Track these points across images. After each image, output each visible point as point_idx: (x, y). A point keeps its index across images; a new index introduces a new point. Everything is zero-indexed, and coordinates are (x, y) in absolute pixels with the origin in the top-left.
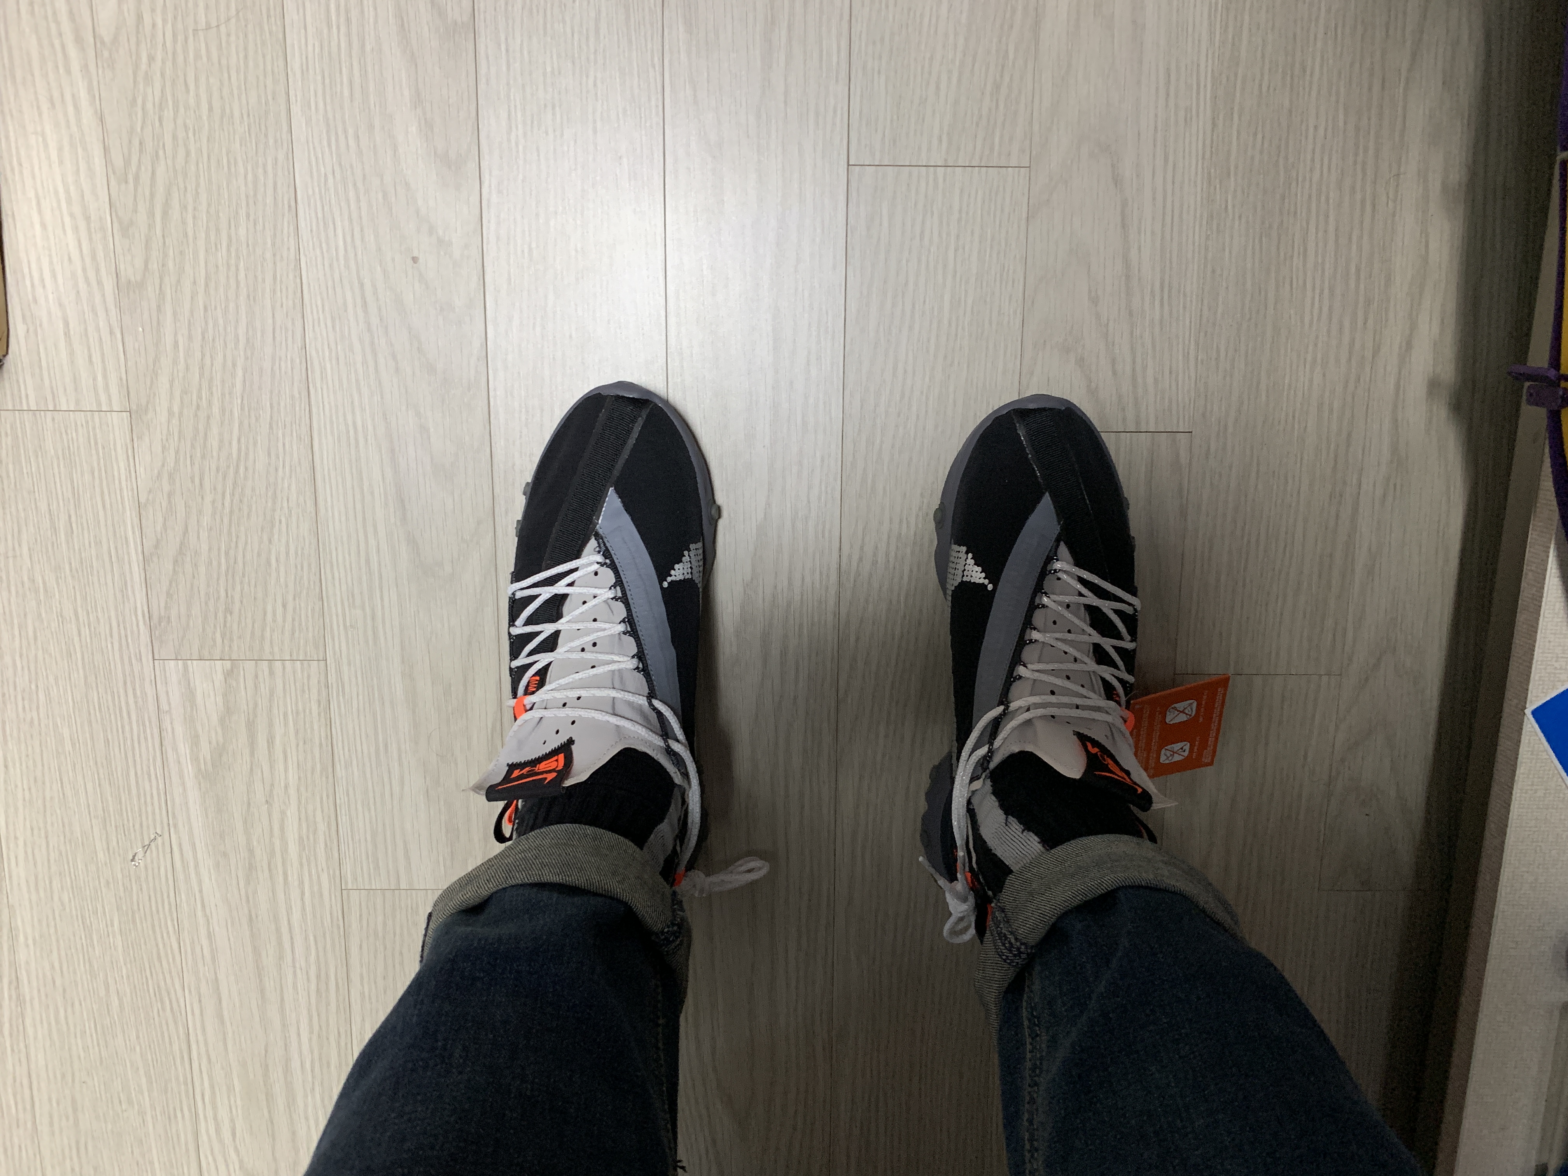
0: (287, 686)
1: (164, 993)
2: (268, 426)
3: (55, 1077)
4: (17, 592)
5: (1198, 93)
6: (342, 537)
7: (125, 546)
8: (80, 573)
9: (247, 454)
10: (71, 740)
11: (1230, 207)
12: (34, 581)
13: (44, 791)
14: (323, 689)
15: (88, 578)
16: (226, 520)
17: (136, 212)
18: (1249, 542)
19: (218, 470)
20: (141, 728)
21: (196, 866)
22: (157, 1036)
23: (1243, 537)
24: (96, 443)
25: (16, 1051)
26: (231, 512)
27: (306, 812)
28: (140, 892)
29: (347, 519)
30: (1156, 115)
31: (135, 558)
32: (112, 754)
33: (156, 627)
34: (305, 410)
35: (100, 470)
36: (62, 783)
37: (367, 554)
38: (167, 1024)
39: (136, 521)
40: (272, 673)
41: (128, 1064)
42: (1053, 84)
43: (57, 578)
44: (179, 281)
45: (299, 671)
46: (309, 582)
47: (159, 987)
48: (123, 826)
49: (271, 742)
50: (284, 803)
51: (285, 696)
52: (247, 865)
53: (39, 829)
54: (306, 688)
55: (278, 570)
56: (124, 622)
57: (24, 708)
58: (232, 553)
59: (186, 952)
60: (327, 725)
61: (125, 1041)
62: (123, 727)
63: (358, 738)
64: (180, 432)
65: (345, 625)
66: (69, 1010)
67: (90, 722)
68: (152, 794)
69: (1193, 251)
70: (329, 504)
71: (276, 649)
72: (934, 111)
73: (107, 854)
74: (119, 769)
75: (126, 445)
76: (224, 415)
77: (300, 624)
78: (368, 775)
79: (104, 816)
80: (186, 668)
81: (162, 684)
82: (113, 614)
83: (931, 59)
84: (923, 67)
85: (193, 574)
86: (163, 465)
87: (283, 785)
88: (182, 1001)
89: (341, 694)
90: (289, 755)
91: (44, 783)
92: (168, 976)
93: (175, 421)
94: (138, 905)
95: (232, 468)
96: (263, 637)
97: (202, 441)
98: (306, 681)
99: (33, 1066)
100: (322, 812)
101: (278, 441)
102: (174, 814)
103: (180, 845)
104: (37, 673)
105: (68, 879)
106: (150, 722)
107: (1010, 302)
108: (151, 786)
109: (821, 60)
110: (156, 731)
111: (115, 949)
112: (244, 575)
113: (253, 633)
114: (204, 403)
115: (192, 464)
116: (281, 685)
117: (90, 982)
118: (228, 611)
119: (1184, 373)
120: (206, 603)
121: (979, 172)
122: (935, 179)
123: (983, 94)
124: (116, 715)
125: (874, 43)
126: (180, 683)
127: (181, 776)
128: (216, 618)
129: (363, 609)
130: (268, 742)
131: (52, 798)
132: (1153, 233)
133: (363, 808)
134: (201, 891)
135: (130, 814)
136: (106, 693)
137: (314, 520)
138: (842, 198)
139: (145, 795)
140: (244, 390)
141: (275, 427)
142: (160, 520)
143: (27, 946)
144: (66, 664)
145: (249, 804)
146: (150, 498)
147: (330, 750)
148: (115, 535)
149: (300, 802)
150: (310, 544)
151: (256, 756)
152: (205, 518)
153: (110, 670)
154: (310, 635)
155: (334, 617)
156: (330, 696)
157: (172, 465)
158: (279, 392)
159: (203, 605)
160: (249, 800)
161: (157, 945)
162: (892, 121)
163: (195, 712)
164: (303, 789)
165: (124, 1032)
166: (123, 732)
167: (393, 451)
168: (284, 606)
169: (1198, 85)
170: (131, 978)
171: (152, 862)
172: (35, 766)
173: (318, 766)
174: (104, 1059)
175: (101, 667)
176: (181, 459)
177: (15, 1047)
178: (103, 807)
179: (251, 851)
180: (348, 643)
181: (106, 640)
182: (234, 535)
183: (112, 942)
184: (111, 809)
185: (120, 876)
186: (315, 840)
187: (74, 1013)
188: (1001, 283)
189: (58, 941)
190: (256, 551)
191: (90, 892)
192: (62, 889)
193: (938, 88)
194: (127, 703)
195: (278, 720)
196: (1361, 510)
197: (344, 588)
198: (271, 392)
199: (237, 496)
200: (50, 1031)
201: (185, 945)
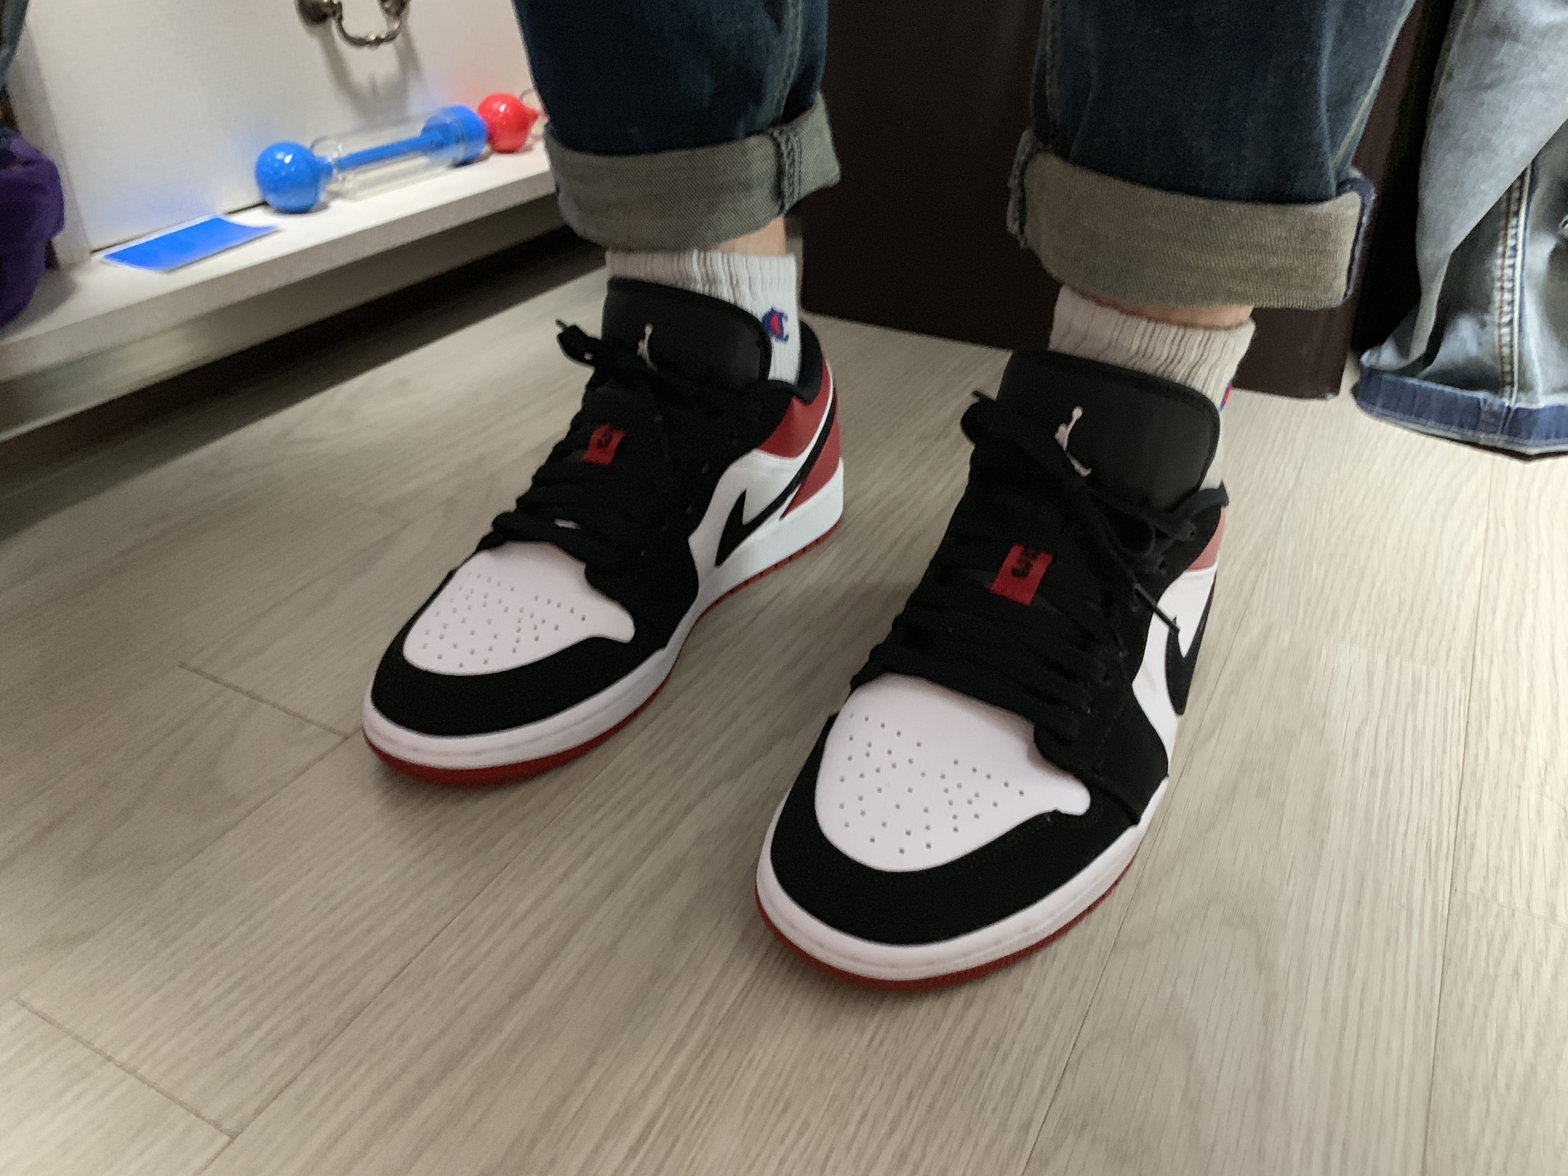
14: (1463, 860)
54: (1492, 870)
60: (1465, 822)
65: (1410, 912)
98: (1492, 878)
100: (1488, 748)
133: (1424, 729)
154: (1473, 924)
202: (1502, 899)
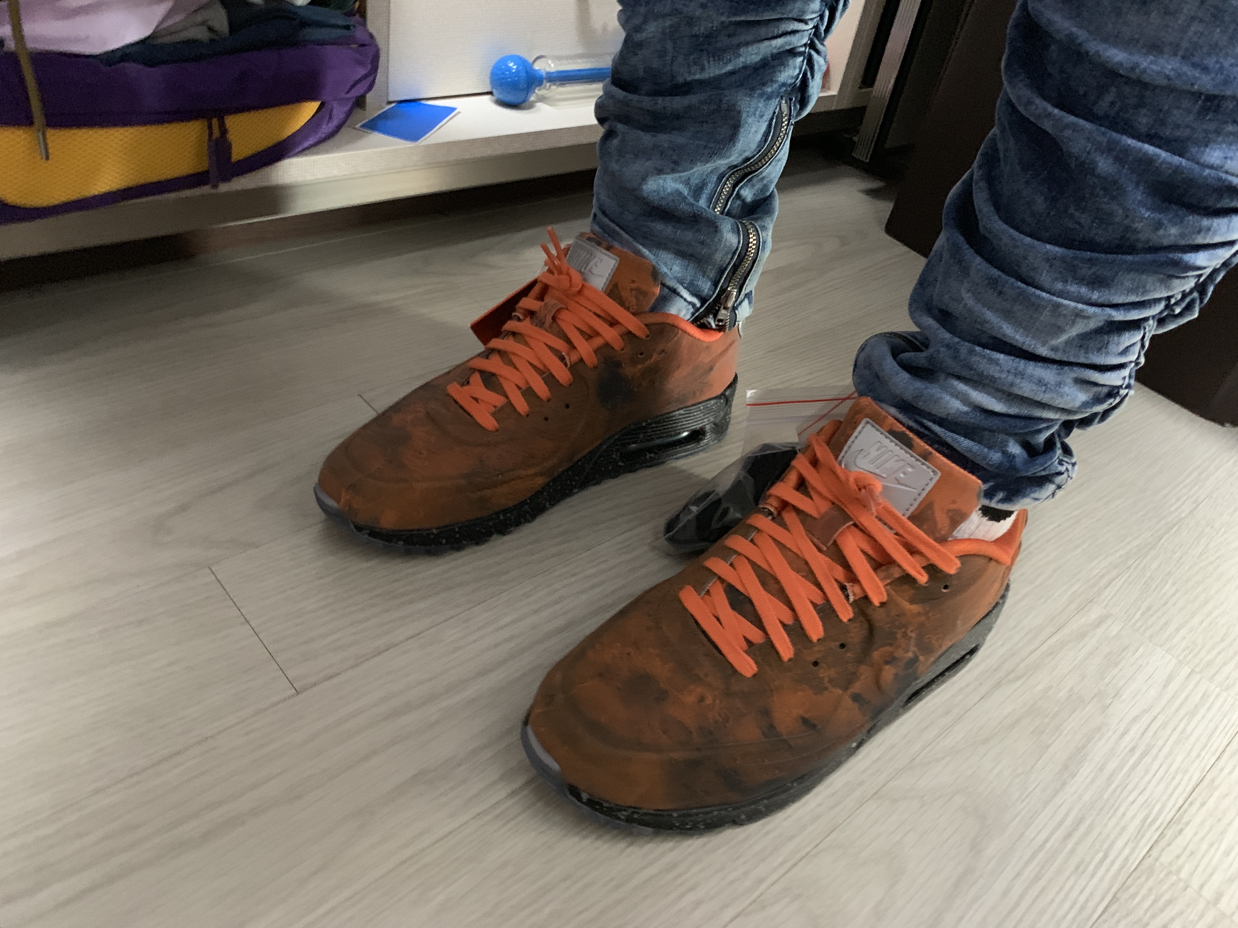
14: (1167, 837)
54: (1187, 852)
60: (1185, 812)
65: (1105, 856)
77: (1155, 901)
98: (1183, 858)
133: (1191, 733)
154: (1150, 883)
202: (1183, 875)
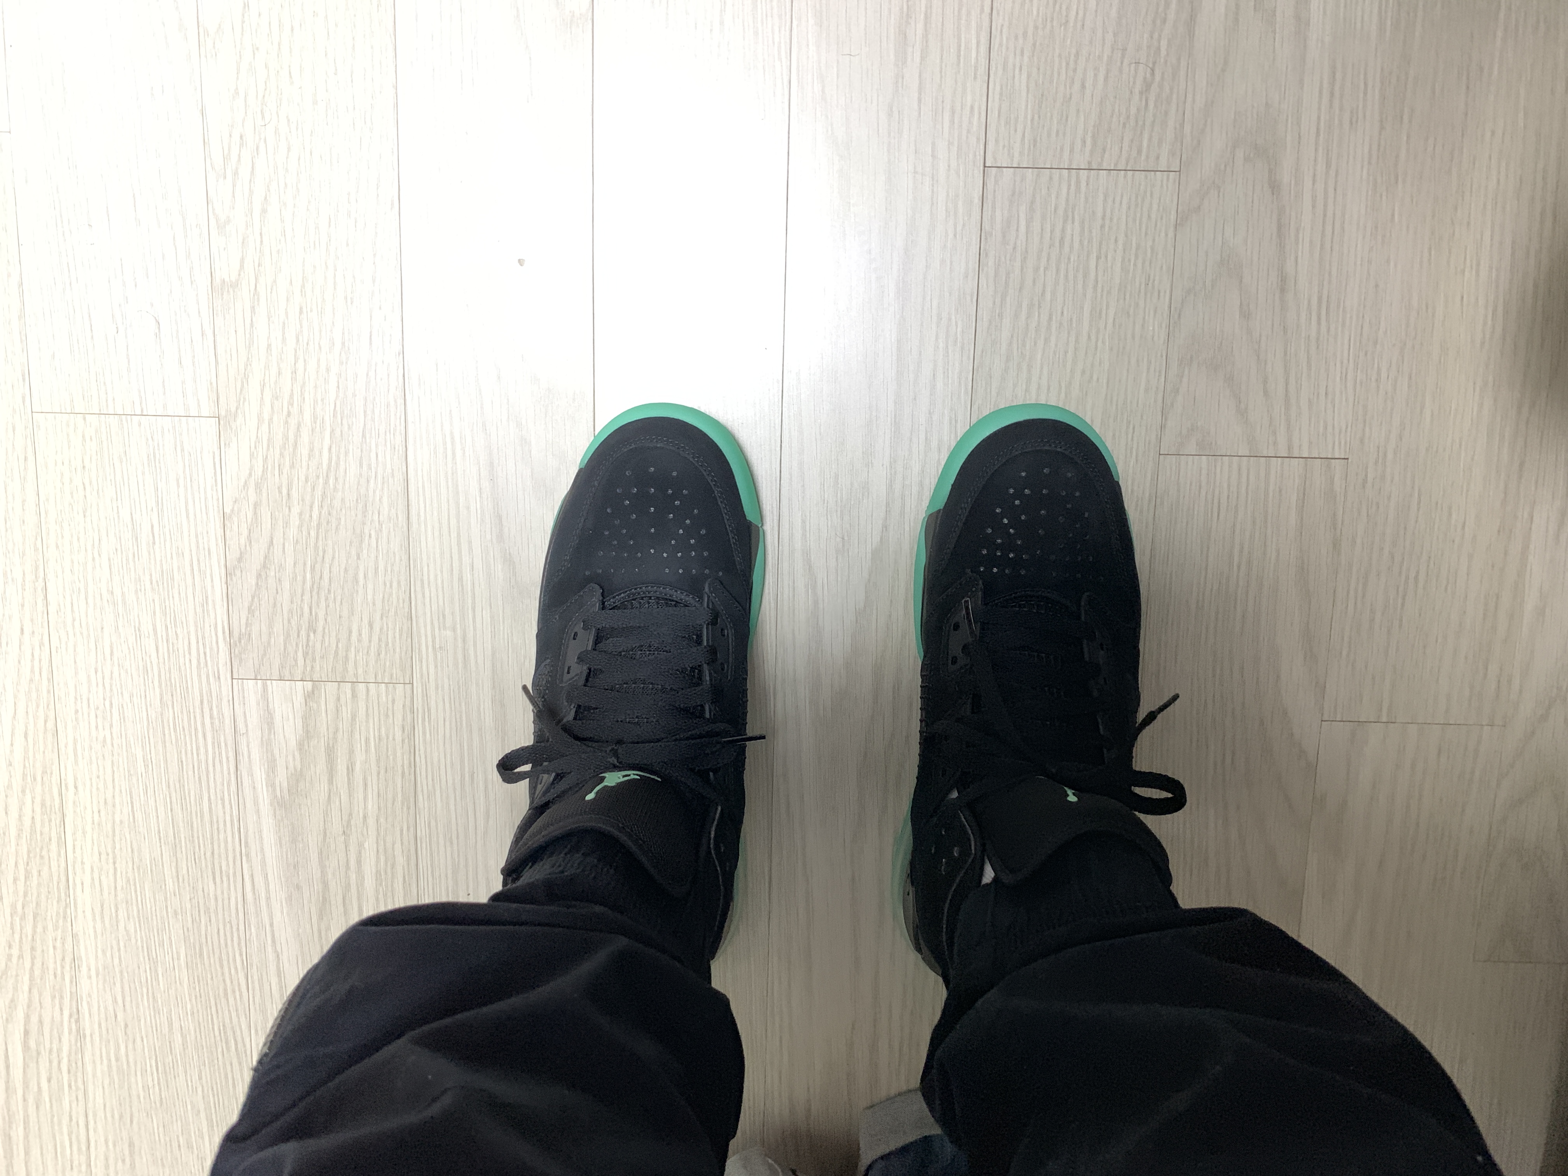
0: (370, 711)
1: (230, 1033)
2: (361, 434)
3: (113, 1117)
4: (95, 605)
5: (1365, 94)
6: (434, 554)
7: (207, 558)
8: (161, 587)
9: (338, 464)
10: (144, 761)
11: (1396, 217)
12: (112, 593)
13: (114, 813)
15: (168, 592)
16: (313, 533)
17: (234, 208)
18: (1407, 578)
19: (307, 481)
20: (217, 749)
21: (268, 898)
22: (220, 1077)
23: (1400, 573)
24: (182, 450)
25: (73, 1088)
26: (319, 525)
27: (385, 845)
28: (208, 924)
29: (441, 535)
30: (1319, 118)
31: (218, 572)
32: (185, 777)
33: (236, 645)
34: (400, 419)
35: (185, 478)
36: (132, 807)
37: (461, 571)
38: (231, 1065)
39: (220, 532)
40: (354, 696)
41: (189, 1107)
42: (1207, 83)
43: (136, 591)
44: (275, 281)
45: (384, 694)
46: (398, 600)
47: (224, 1026)
48: (194, 854)
49: (350, 769)
50: (363, 835)
51: (367, 722)
52: (321, 898)
53: (108, 855)
55: (365, 587)
56: (203, 638)
57: (97, 727)
58: (318, 566)
59: (254, 991)
61: (187, 1081)
62: (198, 749)
63: (442, 767)
64: (268, 440)
66: (130, 1046)
67: (164, 742)
68: (225, 821)
69: (1355, 263)
70: (422, 518)
71: (360, 671)
72: (1078, 111)
73: (176, 884)
74: (192, 793)
75: (214, 453)
76: (315, 423)
78: (452, 807)
79: (175, 843)
80: (265, 688)
81: (239, 704)
82: (192, 629)
83: (1077, 55)
84: (1068, 64)
85: (277, 590)
86: (250, 475)
87: (361, 815)
88: (247, 1040)
89: (427, 719)
90: (369, 783)
91: (114, 806)
92: (234, 1014)
93: (265, 427)
94: (206, 938)
95: (321, 480)
96: (347, 657)
97: (291, 450)
99: (90, 1105)
101: (370, 451)
102: (246, 843)
103: (252, 875)
104: (111, 690)
105: (135, 908)
106: (226, 745)
107: (1155, 315)
108: (224, 813)
109: (959, 56)
110: (231, 755)
111: (180, 983)
112: (329, 591)
113: (336, 653)
114: (295, 410)
115: (280, 472)
116: (364, 709)
117: (153, 1018)
118: (312, 629)
119: (1341, 393)
120: (289, 621)
121: (1125, 177)
122: (1078, 182)
123: (1131, 93)
124: (191, 735)
125: (1016, 38)
126: (258, 704)
127: (256, 803)
128: (298, 636)
129: (454, 630)
130: (348, 769)
131: (121, 822)
132: (1311, 242)
134: (272, 925)
135: (201, 842)
136: (182, 712)
137: (406, 534)
138: (977, 201)
139: (217, 822)
140: (337, 396)
141: (368, 436)
142: (245, 533)
143: (90, 977)
144: (142, 680)
145: (325, 833)
146: (236, 508)
147: (413, 779)
148: (198, 547)
149: (378, 834)
150: (401, 560)
151: (334, 783)
152: (292, 529)
153: (187, 688)
155: (423, 638)
156: (416, 722)
157: (260, 473)
158: (374, 399)
159: (286, 622)
160: (325, 828)
161: (224, 980)
162: (1032, 120)
163: (272, 736)
164: (382, 820)
165: (186, 1072)
166: (198, 755)
167: (491, 464)
168: (371, 625)
169: (1366, 84)
170: (196, 1015)
171: (222, 893)
172: (106, 787)
173: (400, 795)
174: (164, 1101)
175: (178, 685)
176: (270, 468)
177: (73, 1084)
178: (174, 834)
179: (325, 885)
180: (436, 667)
181: (185, 656)
182: (321, 548)
183: (177, 976)
184: (182, 836)
185: (188, 906)
186: (393, 874)
187: (135, 1050)
188: (1146, 294)
189: (121, 972)
190: (343, 566)
191: (157, 922)
192: (129, 919)
193: (1083, 86)
194: (203, 724)
195: (359, 746)
196: (1532, 547)
197: (434, 607)
198: (366, 399)
199: (325, 508)
200: (110, 1066)
201: (253, 982)
